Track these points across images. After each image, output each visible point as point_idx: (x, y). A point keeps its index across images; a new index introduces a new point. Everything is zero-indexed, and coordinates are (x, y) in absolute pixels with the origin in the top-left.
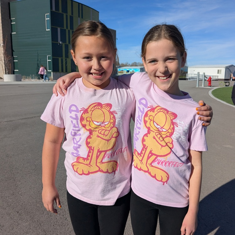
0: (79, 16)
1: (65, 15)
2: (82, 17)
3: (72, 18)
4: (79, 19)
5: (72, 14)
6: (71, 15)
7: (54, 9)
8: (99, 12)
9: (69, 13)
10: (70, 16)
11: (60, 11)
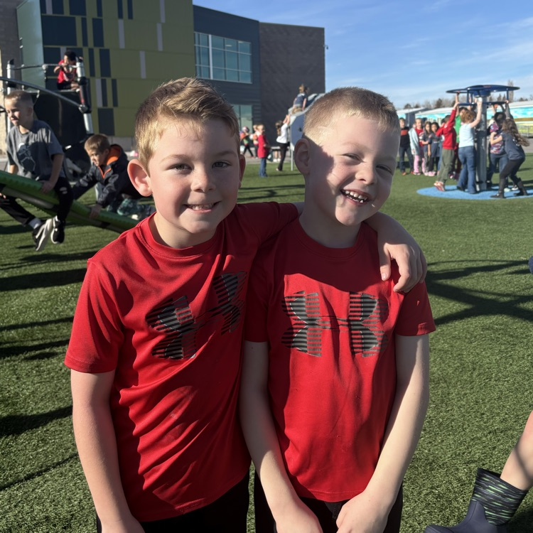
0: (120, 16)
1: (78, 19)
2: (130, 16)
3: (98, 24)
4: (121, 22)
5: (100, 12)
6: (96, 16)
7: (49, 12)
9: (91, 12)
10: (94, 20)
11: (67, 13)
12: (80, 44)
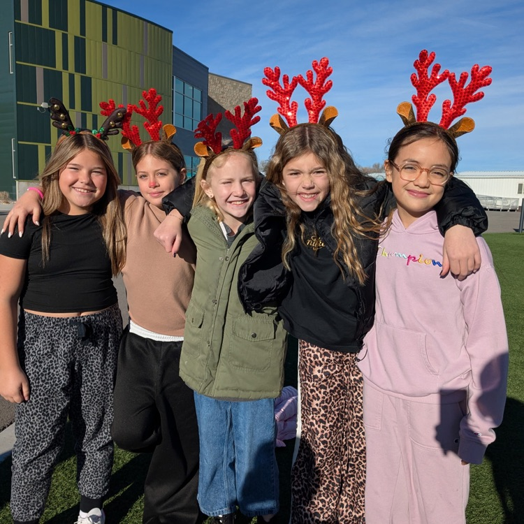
0: (105, 39)
1: (58, 34)
2: (115, 42)
3: (80, 44)
5: (83, 31)
6: (78, 34)
7: (25, 20)
8: (172, 32)
10: (76, 38)
11: (45, 24)
12: (59, 66)
